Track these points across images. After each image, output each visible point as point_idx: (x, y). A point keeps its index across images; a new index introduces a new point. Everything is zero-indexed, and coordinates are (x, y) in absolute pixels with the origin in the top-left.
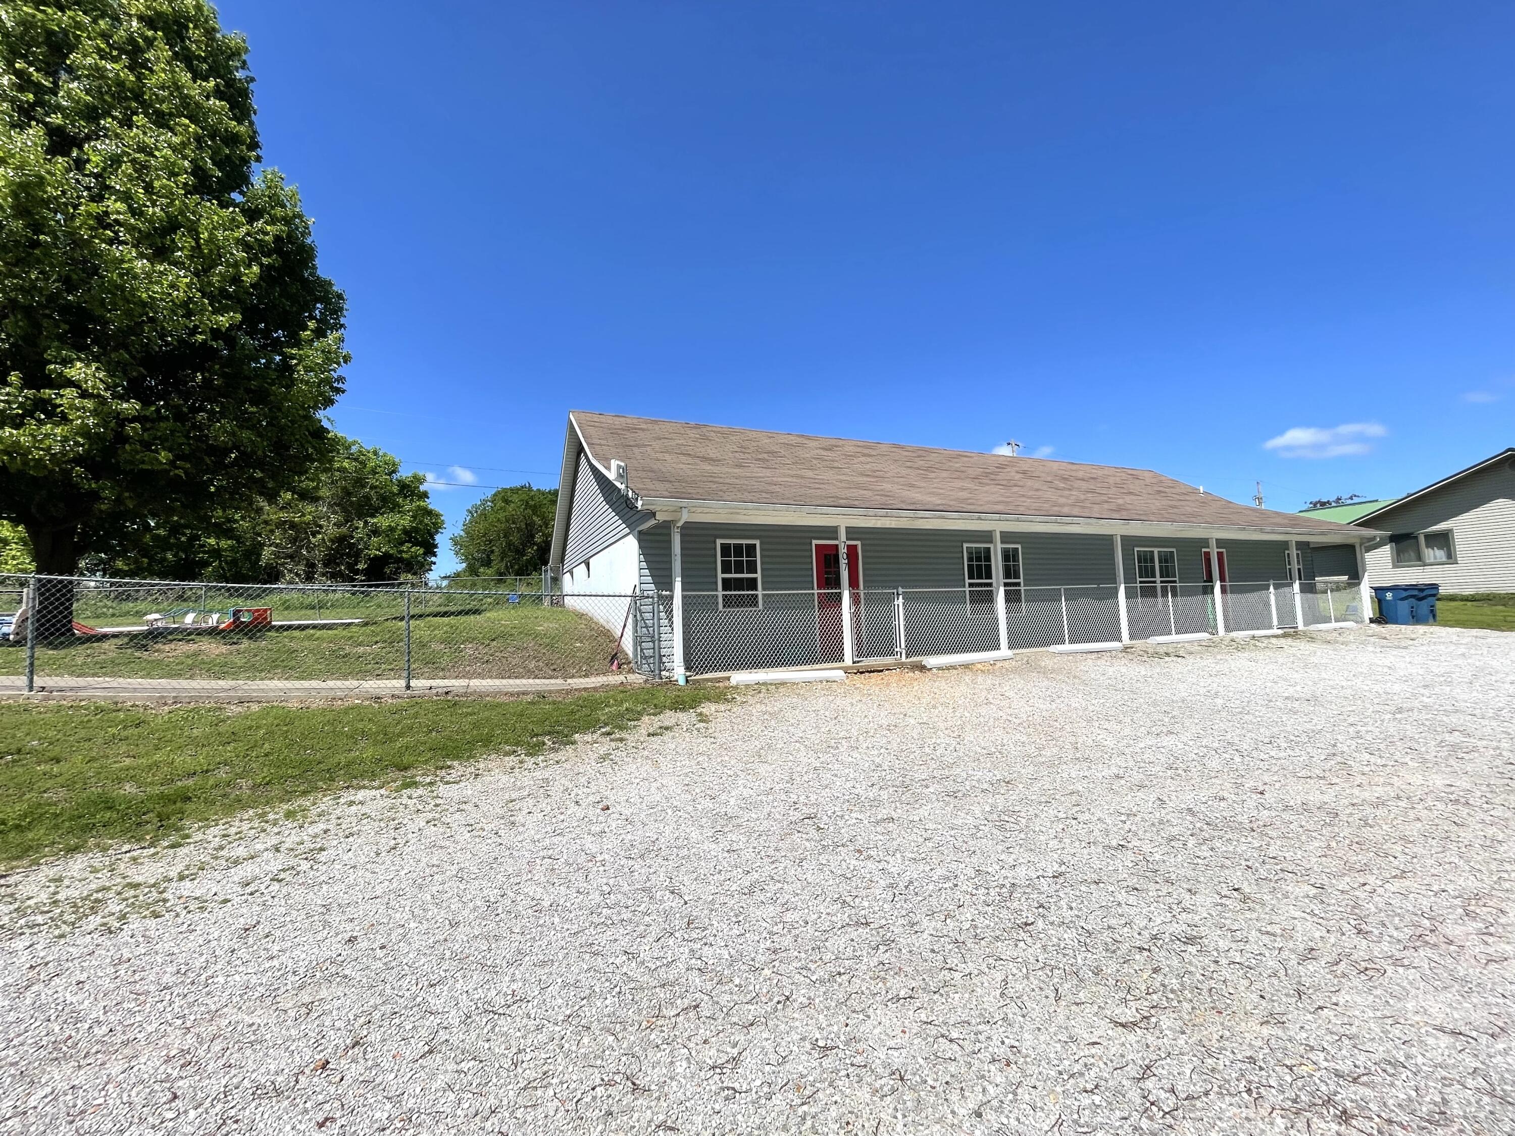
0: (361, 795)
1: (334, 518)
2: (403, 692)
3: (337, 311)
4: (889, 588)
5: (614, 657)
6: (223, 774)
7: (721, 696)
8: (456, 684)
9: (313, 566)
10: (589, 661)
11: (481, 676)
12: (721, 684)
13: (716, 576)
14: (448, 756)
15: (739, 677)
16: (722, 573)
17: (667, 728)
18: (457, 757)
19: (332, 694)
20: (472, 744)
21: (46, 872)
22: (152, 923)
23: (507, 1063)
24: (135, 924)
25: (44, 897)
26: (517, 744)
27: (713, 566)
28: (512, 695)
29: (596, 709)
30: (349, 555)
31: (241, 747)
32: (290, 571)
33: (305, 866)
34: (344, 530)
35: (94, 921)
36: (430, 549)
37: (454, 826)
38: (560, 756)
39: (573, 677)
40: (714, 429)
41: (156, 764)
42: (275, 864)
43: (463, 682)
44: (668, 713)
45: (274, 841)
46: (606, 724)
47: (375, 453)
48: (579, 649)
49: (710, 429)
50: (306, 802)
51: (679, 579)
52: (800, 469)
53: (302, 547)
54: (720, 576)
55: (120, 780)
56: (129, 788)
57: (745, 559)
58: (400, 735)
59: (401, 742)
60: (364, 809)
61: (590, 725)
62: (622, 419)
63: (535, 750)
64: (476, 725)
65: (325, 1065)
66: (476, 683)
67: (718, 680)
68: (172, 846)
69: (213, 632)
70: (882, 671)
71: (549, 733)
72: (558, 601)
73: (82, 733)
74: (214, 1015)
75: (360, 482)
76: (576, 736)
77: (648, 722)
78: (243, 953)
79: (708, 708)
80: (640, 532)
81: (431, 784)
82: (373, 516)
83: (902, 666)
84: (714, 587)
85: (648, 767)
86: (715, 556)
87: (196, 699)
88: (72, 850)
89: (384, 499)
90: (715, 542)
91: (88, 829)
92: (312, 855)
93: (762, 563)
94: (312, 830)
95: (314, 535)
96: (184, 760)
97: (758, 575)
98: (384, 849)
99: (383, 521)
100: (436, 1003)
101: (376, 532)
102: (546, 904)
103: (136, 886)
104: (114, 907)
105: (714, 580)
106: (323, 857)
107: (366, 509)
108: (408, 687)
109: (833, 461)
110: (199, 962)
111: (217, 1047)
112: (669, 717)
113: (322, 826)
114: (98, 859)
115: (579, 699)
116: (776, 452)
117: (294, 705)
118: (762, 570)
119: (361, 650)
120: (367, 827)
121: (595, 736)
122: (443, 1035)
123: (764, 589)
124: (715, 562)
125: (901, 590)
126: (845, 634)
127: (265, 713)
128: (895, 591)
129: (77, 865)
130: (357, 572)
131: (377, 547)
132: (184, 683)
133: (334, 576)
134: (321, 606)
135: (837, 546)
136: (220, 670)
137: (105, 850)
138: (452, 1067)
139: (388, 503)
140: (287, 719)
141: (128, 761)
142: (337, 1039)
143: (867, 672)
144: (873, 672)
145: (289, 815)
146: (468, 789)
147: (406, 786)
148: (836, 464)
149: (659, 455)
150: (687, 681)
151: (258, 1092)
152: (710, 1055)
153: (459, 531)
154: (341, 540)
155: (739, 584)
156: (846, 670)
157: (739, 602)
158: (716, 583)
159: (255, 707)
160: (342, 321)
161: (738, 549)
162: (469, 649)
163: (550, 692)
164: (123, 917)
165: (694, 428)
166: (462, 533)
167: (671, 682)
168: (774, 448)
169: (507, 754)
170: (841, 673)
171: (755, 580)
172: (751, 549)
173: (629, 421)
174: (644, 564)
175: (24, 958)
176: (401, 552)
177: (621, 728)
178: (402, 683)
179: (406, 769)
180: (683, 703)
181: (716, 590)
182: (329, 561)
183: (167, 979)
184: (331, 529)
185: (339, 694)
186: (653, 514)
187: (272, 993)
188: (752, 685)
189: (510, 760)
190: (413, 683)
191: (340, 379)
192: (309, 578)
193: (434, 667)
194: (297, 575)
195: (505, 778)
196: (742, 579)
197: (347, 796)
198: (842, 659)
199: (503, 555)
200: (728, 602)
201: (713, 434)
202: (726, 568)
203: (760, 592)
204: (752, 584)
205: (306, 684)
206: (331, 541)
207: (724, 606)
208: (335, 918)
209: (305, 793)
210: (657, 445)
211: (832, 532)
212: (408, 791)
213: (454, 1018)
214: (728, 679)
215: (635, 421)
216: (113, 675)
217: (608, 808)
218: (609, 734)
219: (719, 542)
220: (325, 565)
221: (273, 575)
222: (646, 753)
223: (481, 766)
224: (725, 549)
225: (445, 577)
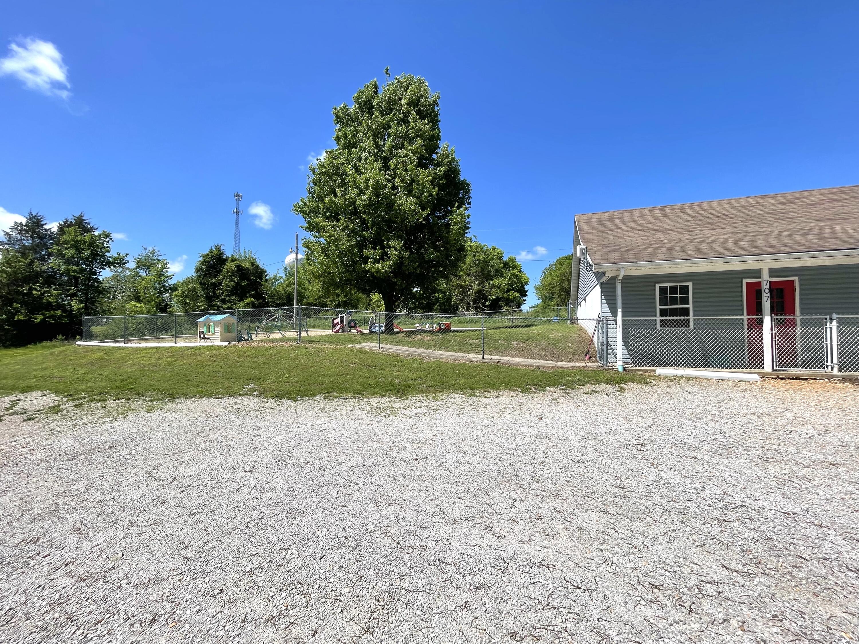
0: (457, 396)
1: (477, 282)
2: (481, 360)
3: (467, 192)
4: (821, 314)
5: (588, 353)
6: (419, 381)
7: (642, 380)
8: (504, 359)
9: (469, 304)
10: (574, 354)
11: (517, 356)
12: (648, 374)
13: (655, 307)
14: (489, 387)
15: (660, 371)
16: (660, 305)
17: (596, 392)
18: (493, 388)
19: (456, 358)
20: (500, 384)
21: (377, 400)
22: (394, 418)
23: (456, 475)
24: (391, 417)
25: (375, 405)
26: (519, 387)
27: (653, 301)
28: (526, 366)
29: (561, 377)
30: (483, 299)
31: (426, 373)
32: (461, 306)
33: (433, 413)
34: (480, 287)
35: (383, 414)
36: (523, 293)
37: (480, 412)
38: (535, 395)
39: (562, 361)
40: (674, 207)
41: (404, 375)
42: (425, 410)
43: (508, 358)
44: (603, 384)
45: (427, 404)
46: (564, 385)
47: (494, 249)
48: (569, 347)
49: (672, 207)
50: (439, 394)
51: (620, 310)
52: (747, 225)
53: (465, 296)
54: (658, 307)
55: (396, 378)
56: (397, 381)
57: (679, 295)
58: (474, 377)
59: (474, 379)
60: (455, 400)
61: (555, 384)
62: (607, 214)
63: (526, 391)
64: (504, 377)
65: (416, 459)
66: (514, 360)
67: (647, 371)
68: (404, 400)
69: (432, 332)
70: (807, 379)
71: (535, 385)
72: (575, 321)
73: (389, 363)
74: (399, 442)
75: (487, 265)
76: (547, 388)
77: (588, 387)
78: (410, 431)
79: (629, 385)
80: (602, 283)
81: (480, 396)
82: (492, 280)
83: (831, 377)
84: (654, 314)
85: (573, 407)
86: (655, 294)
87: (417, 355)
88: (383, 396)
89: (497, 271)
90: (655, 286)
91: (387, 390)
92: (435, 410)
93: (694, 298)
94: (438, 403)
95: (469, 290)
96: (411, 375)
97: (691, 306)
98: (455, 413)
99: (495, 282)
100: (447, 456)
101: (493, 287)
102: (495, 443)
103: (393, 408)
104: (388, 412)
105: (653, 310)
106: (438, 412)
107: (488, 277)
108: (483, 358)
109: (788, 212)
110: (400, 430)
111: (397, 448)
112: (602, 386)
113: (441, 403)
114: (388, 399)
115: (555, 371)
116: (728, 215)
117: (443, 360)
118: (694, 302)
119: (471, 341)
120: (453, 406)
121: (556, 389)
122: (445, 464)
123: (694, 316)
124: (655, 299)
125: (835, 316)
126: (765, 349)
127: (434, 362)
128: (828, 317)
129: (383, 400)
130: (485, 306)
131: (494, 293)
132: (416, 350)
133: (477, 308)
134: (471, 322)
135: (760, 282)
136: (427, 346)
137: (390, 397)
138: (443, 471)
139: (499, 273)
140: (440, 365)
141: (398, 373)
142: (421, 456)
143: (789, 378)
144: (796, 379)
145: (434, 397)
146: (491, 401)
147: (471, 395)
148: (791, 215)
149: (626, 234)
150: (624, 369)
151: (401, 459)
152: (515, 496)
153: (538, 283)
154: (479, 292)
155: (674, 312)
156: (763, 376)
157: (675, 324)
158: (655, 312)
159: (432, 360)
160: (470, 195)
161: (674, 290)
162: (515, 344)
163: (544, 367)
164: (389, 415)
165: (659, 209)
166: (540, 284)
167: (614, 369)
168: (726, 212)
169: (513, 391)
170: (756, 377)
171: (687, 309)
172: (684, 290)
173: (611, 214)
174: (604, 302)
175: (369, 419)
176: (509, 295)
177: (571, 388)
178: (481, 356)
179: (473, 389)
180: (614, 380)
181: (655, 316)
182: (475, 302)
183: (393, 431)
184: (475, 287)
185: (459, 358)
186: (604, 273)
187: (413, 442)
188: (670, 376)
189: (513, 393)
190: (485, 357)
191: (469, 223)
192: (468, 309)
193: (498, 350)
194: (464, 308)
195: (507, 399)
196: (677, 309)
197: (452, 395)
198: (762, 367)
199: (560, 294)
200: (664, 324)
201: (673, 211)
202: (663, 301)
203: (691, 317)
204: (686, 312)
205: (451, 353)
206: (476, 292)
207: (661, 326)
208: (434, 429)
209: (440, 392)
210: (625, 227)
211: (757, 273)
212: (470, 397)
213: (450, 461)
214: (655, 371)
215: (615, 213)
216: (400, 345)
217: (541, 419)
218: (563, 389)
219: (658, 286)
220: (474, 304)
221: (454, 309)
222: (577, 401)
223: (501, 393)
224: (663, 290)
225: (532, 307)
